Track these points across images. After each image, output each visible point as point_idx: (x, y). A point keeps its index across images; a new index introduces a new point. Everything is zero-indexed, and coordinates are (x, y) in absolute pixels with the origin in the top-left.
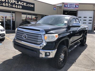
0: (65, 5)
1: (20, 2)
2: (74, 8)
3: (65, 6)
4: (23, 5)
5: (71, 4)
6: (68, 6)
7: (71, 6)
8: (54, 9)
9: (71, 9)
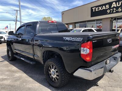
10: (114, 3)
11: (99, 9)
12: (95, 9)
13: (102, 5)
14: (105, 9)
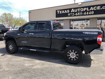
10: (73, 9)
11: (62, 12)
12: (59, 12)
13: (64, 10)
14: (66, 12)
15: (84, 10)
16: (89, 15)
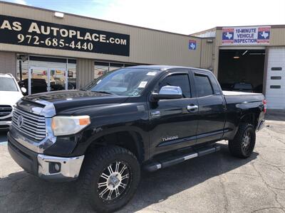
0: (224, 34)
1: (88, 34)
2: (255, 41)
3: (225, 38)
4: (97, 40)
5: (243, 31)
6: (236, 37)
7: (245, 36)
8: (191, 48)
9: (245, 44)
10: (34, 24)
15: (71, 36)
16: (82, 50)
